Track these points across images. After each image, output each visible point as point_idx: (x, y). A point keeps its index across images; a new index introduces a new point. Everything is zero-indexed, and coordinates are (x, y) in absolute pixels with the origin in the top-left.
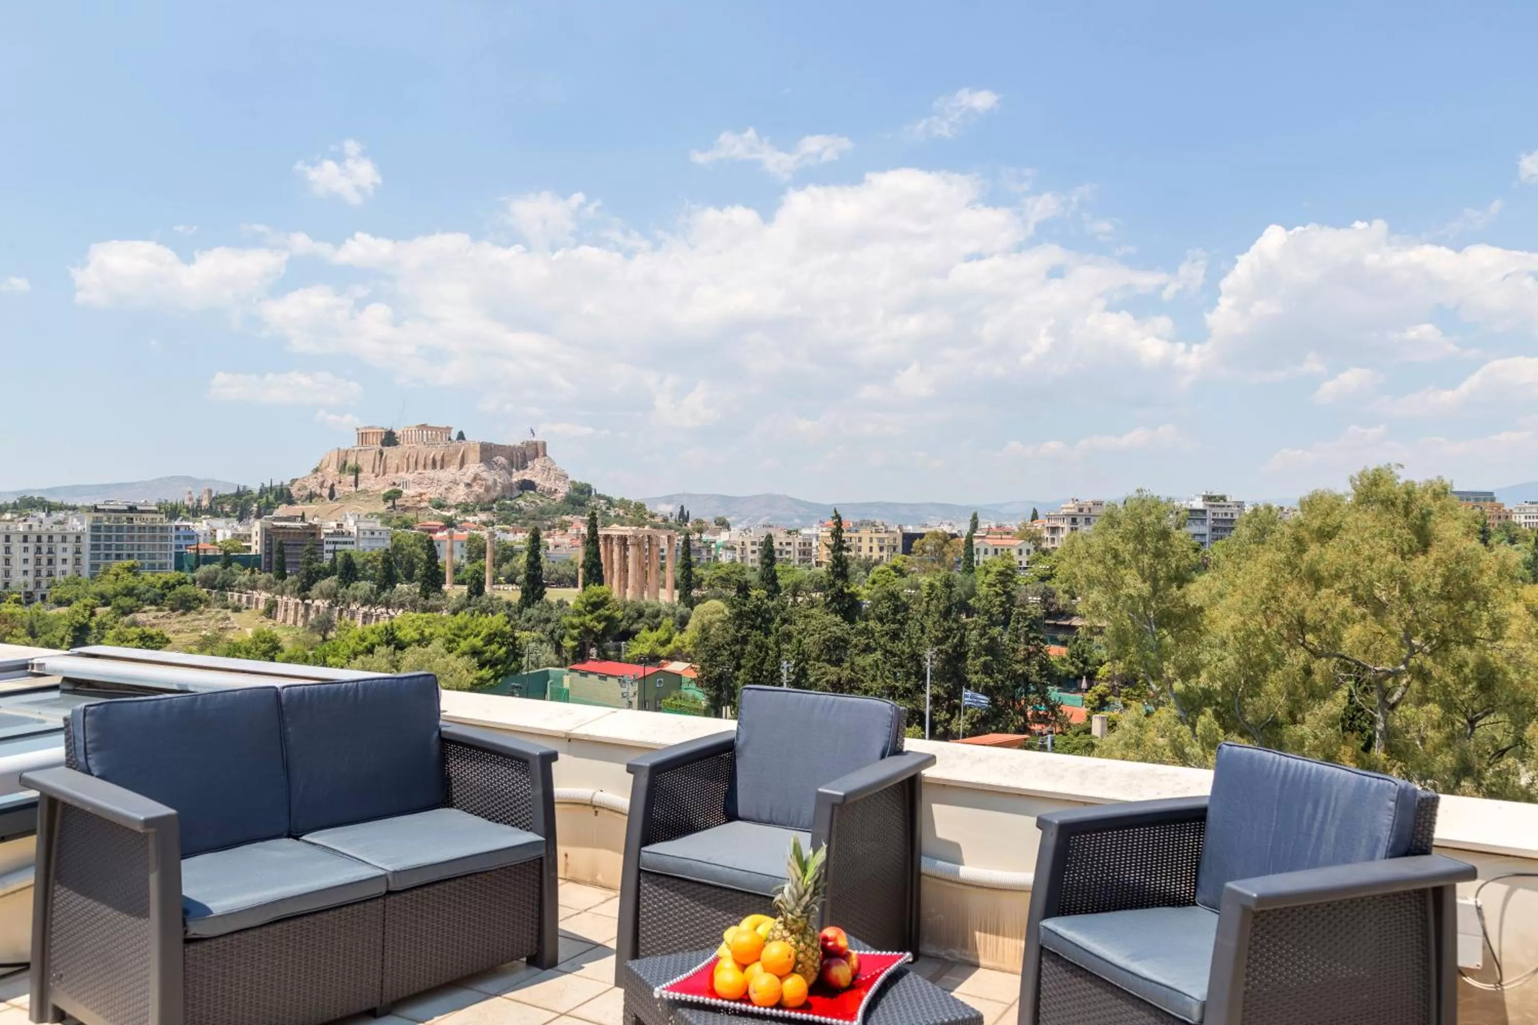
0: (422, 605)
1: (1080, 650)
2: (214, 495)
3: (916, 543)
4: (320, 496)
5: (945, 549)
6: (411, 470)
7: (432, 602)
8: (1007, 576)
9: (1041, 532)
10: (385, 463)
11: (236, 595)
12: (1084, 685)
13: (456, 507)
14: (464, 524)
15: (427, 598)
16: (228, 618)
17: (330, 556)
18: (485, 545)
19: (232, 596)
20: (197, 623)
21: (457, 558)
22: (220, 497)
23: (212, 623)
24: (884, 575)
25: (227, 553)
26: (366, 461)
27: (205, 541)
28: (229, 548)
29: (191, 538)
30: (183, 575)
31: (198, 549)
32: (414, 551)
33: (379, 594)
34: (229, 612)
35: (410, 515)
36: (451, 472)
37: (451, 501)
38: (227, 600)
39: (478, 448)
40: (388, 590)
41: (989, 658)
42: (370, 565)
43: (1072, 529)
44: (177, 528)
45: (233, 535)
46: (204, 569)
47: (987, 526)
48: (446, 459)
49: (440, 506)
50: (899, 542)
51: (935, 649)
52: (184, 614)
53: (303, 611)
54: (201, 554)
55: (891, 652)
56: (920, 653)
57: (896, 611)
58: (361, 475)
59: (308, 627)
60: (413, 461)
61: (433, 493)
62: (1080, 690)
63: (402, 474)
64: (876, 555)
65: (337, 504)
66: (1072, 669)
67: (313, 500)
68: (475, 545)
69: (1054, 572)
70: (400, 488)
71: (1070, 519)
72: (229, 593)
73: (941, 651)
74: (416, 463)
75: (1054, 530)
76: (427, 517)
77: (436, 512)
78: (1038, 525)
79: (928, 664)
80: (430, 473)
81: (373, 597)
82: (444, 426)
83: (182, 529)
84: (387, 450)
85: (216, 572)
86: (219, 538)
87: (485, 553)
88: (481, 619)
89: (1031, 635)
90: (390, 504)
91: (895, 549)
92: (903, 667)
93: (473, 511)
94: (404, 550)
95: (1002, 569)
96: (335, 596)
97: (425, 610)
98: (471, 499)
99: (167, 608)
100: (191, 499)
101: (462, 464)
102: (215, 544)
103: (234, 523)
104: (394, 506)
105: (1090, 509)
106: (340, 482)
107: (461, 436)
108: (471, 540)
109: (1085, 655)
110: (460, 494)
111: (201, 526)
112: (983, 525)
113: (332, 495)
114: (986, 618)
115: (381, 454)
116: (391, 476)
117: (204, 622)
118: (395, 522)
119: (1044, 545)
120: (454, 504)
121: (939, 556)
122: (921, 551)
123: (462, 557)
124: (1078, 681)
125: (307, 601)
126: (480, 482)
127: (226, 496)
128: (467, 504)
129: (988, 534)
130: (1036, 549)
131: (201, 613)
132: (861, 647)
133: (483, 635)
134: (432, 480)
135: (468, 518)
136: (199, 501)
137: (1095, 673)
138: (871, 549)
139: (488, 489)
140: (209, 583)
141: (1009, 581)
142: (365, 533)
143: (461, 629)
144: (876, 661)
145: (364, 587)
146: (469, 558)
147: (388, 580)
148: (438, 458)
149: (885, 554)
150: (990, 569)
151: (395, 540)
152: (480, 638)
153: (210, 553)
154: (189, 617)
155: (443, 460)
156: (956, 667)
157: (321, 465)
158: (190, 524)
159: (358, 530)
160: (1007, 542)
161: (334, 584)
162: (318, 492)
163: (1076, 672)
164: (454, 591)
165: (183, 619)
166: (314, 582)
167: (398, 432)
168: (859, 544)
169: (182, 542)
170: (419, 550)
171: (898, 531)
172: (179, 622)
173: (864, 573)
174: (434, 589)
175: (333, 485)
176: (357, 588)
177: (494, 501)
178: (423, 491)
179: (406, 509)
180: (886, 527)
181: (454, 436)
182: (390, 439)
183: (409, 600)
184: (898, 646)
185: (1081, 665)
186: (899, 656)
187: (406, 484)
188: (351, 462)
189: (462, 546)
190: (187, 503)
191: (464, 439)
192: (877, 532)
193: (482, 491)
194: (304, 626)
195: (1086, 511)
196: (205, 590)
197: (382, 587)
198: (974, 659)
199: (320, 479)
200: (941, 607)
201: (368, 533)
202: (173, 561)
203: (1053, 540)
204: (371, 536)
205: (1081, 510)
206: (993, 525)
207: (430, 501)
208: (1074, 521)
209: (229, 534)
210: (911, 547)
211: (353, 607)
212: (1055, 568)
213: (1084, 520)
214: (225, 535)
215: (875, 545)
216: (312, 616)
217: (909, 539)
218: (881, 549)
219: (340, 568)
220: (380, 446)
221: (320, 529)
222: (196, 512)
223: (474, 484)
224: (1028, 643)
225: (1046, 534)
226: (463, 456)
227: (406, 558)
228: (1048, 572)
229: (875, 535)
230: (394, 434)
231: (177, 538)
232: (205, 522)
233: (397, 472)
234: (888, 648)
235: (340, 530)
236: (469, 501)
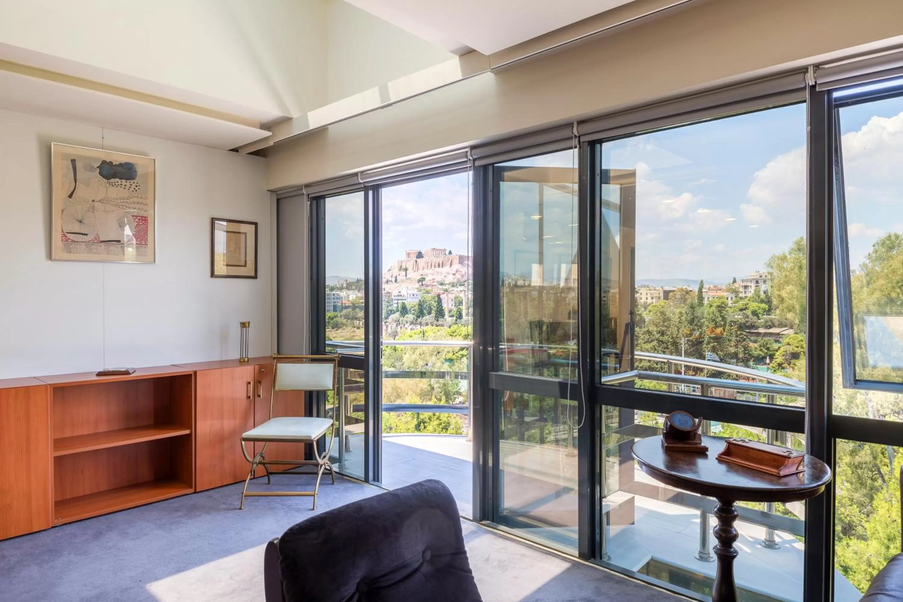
0: (436, 324)
1: (765, 343)
2: (348, 282)
3: (671, 294)
4: (391, 281)
5: (686, 297)
6: (429, 268)
7: (440, 323)
8: (721, 308)
9: (738, 288)
10: (418, 266)
11: (358, 322)
12: (768, 361)
13: (449, 284)
14: (453, 292)
15: (438, 321)
16: (355, 332)
17: (396, 305)
18: (462, 300)
19: (356, 322)
20: (342, 334)
21: (450, 306)
22: (351, 283)
23: (349, 333)
24: (655, 308)
25: (354, 304)
26: (410, 265)
27: (345, 300)
28: (355, 302)
29: (339, 298)
30: (336, 313)
31: (342, 303)
32: (431, 303)
33: (417, 319)
34: (355, 329)
35: (429, 288)
36: (447, 268)
37: (447, 282)
38: (354, 324)
39: (458, 257)
40: (421, 318)
41: (716, 344)
42: (413, 309)
43: (756, 286)
44: (334, 295)
45: (356, 297)
46: (345, 311)
47: (708, 287)
48: (444, 263)
49: (442, 284)
50: (662, 295)
51: (686, 339)
52: (337, 330)
53: (385, 328)
54: (344, 305)
55: (662, 341)
56: (678, 342)
57: (664, 321)
58: (408, 272)
59: (388, 334)
60: (429, 264)
61: (439, 278)
62: (766, 364)
63: (425, 270)
64: (649, 301)
65: (398, 285)
66: (761, 353)
67: (389, 283)
68: (458, 300)
69: (747, 306)
70: (424, 277)
71: (755, 282)
72: (355, 321)
73: (688, 341)
74: (431, 265)
75: (746, 287)
76: (436, 289)
77: (440, 287)
78: (736, 285)
79: (683, 346)
80: (437, 269)
81: (414, 321)
82: (443, 249)
83: (336, 295)
84: (418, 260)
85: (350, 312)
86: (351, 299)
87: (462, 303)
88: (461, 328)
89: (739, 333)
90: (421, 283)
91: (659, 298)
92: (668, 349)
93: (456, 286)
94: (427, 302)
95: (719, 304)
96: (399, 321)
97: (437, 326)
98: (455, 281)
99: (330, 328)
100: (339, 284)
101: (451, 265)
102: (349, 301)
103: (356, 292)
104: (422, 285)
105: (766, 276)
106: (399, 275)
107: (450, 253)
108: (456, 298)
109: (768, 346)
110: (450, 279)
111: (343, 294)
112: (706, 286)
113: (396, 281)
114: (713, 323)
115: (416, 262)
116: (421, 272)
117: (345, 334)
118: (423, 291)
119: (741, 295)
120: (448, 283)
121: (684, 300)
122: (674, 298)
123: (452, 305)
124: (764, 359)
125: (387, 324)
126: (459, 273)
127: (353, 283)
128: (453, 283)
129: (709, 290)
130: (736, 297)
131: (344, 329)
132: (646, 340)
133: (462, 335)
134: (438, 273)
135: (454, 289)
136: (342, 285)
137: (774, 355)
138: (647, 298)
139: (462, 276)
140: (347, 317)
141: (723, 310)
142: (410, 295)
143: (453, 332)
144: (654, 346)
145: (410, 317)
146: (455, 306)
147: (421, 313)
148: (441, 263)
149: (654, 300)
150: (712, 304)
151: (423, 298)
152: (461, 336)
153: (347, 305)
154: (339, 331)
155: (442, 263)
156: (697, 349)
157: (391, 267)
158: (339, 293)
159: (407, 294)
160: (720, 293)
161: (398, 316)
162: (390, 279)
163: (763, 354)
164: (448, 319)
165: (337, 332)
166: (390, 315)
167: (423, 252)
168: (641, 296)
169: (335, 300)
170: (433, 303)
171: (661, 289)
172: (335, 333)
173: (644, 309)
174: (440, 317)
175: (396, 277)
176: (407, 317)
177: (465, 281)
178: (434, 278)
179: (427, 286)
180: (655, 288)
181: (447, 253)
182: (420, 255)
183: (430, 322)
184: (665, 338)
185: (766, 351)
186: (666, 343)
187: (427, 275)
188: (404, 266)
189: (452, 300)
190: (338, 286)
191: (452, 254)
192: (650, 290)
193: (460, 276)
194: (386, 334)
195: (764, 277)
196: (346, 320)
197: (418, 317)
198: (707, 344)
199: (391, 274)
200: (689, 318)
201: (412, 295)
202: (332, 308)
203: (745, 292)
204: (413, 297)
205: (761, 277)
206: (712, 286)
207: (438, 282)
208: (757, 282)
209: (354, 296)
210: (668, 296)
211: (406, 326)
212: (748, 304)
213: (763, 282)
214: (353, 297)
215: (649, 296)
216: (389, 330)
217: (666, 294)
218: (652, 298)
219: (400, 308)
220: (415, 259)
221: (391, 294)
222: (341, 289)
223: (456, 274)
224: (737, 336)
225: (741, 290)
226: (451, 260)
227: (428, 306)
228: (745, 307)
229: (648, 292)
230: (421, 253)
231: (334, 298)
232: (344, 292)
233: (423, 270)
234: (661, 339)
235: (400, 294)
236: (454, 281)
